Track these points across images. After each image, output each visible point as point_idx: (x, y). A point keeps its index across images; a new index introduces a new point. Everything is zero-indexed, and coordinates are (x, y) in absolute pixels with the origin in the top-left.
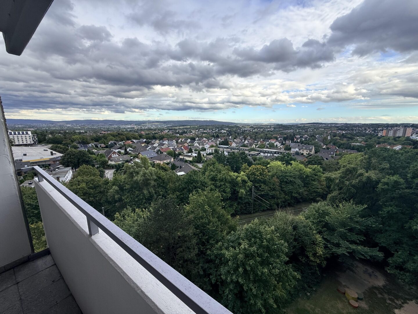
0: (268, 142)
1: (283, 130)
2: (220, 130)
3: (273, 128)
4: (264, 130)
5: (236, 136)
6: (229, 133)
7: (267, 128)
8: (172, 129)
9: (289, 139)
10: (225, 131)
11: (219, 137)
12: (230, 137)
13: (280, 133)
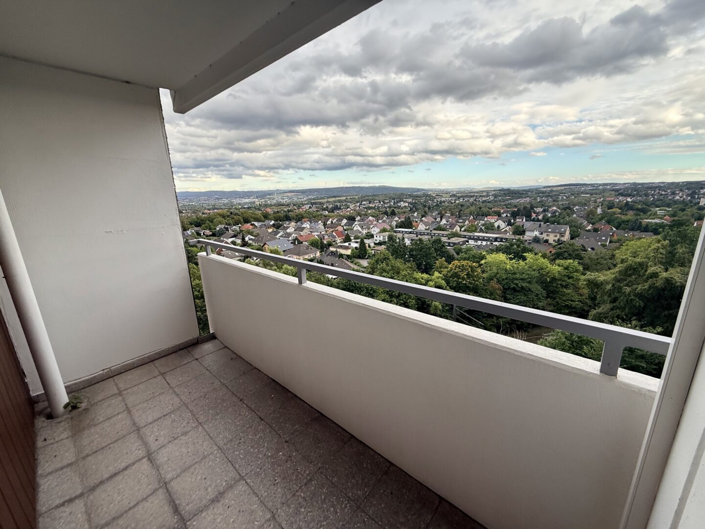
0: (483, 220)
1: (511, 199)
2: (398, 202)
3: (492, 195)
4: (475, 200)
5: (425, 212)
6: (414, 207)
7: (480, 196)
8: (315, 203)
9: (523, 215)
10: (407, 204)
11: (395, 215)
12: (416, 214)
13: (505, 205)
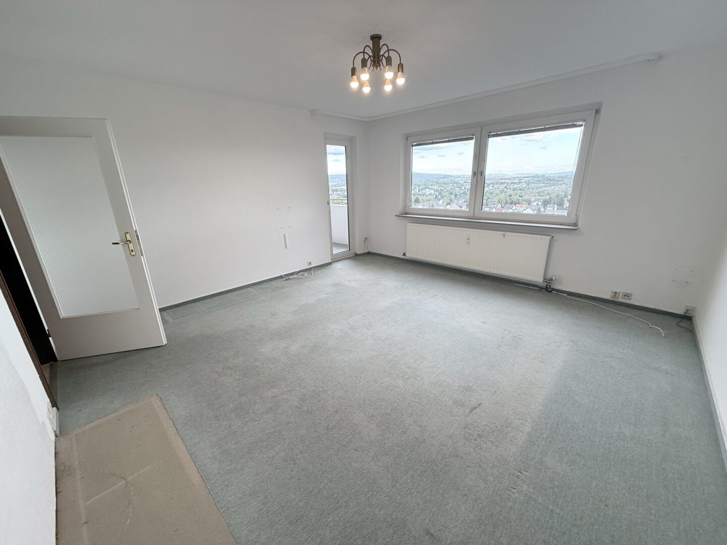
0: (511, 209)
1: (545, 186)
2: (423, 189)
3: (525, 182)
4: (506, 187)
5: (451, 200)
6: (440, 194)
7: (512, 183)
8: (336, 190)
9: (554, 203)
10: (432, 192)
11: (419, 202)
12: (441, 202)
13: (538, 193)
